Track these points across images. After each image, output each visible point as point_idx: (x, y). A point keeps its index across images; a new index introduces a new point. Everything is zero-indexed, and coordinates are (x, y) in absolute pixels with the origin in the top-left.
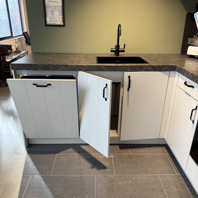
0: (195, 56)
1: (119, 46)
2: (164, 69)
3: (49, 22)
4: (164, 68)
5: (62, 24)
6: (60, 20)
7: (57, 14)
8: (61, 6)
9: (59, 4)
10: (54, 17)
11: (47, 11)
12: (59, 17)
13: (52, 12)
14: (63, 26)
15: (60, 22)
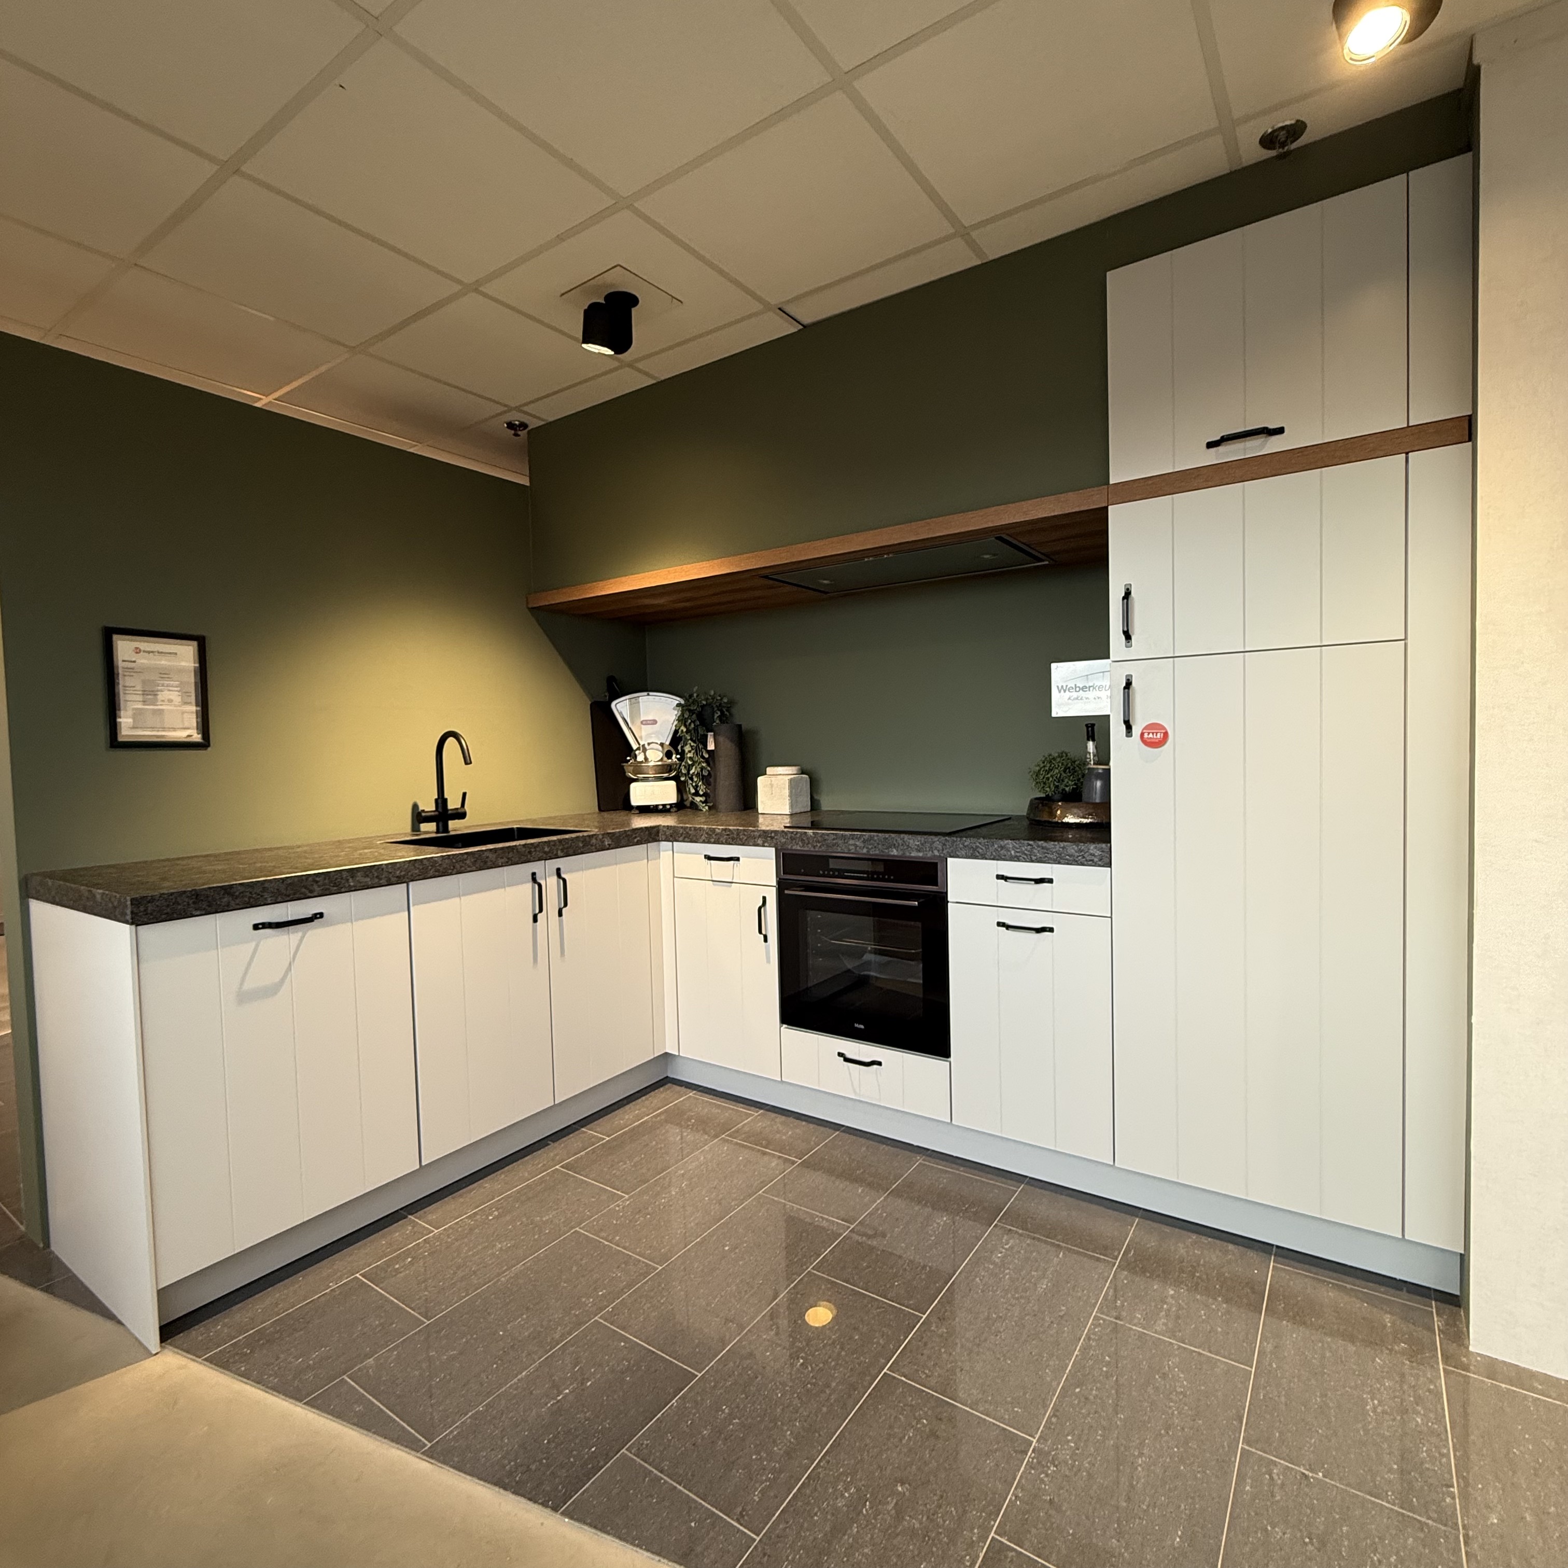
0: (657, 806)
1: (446, 799)
2: (636, 840)
3: (128, 727)
4: (635, 838)
5: (197, 737)
6: (186, 725)
7: (170, 701)
8: (192, 669)
9: (183, 664)
10: (159, 710)
11: (121, 688)
12: (183, 713)
13: (150, 694)
14: (205, 744)
15: (188, 728)
